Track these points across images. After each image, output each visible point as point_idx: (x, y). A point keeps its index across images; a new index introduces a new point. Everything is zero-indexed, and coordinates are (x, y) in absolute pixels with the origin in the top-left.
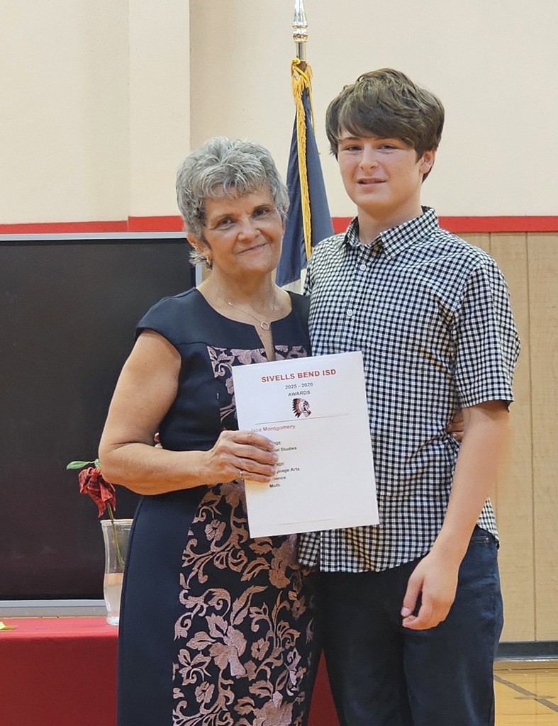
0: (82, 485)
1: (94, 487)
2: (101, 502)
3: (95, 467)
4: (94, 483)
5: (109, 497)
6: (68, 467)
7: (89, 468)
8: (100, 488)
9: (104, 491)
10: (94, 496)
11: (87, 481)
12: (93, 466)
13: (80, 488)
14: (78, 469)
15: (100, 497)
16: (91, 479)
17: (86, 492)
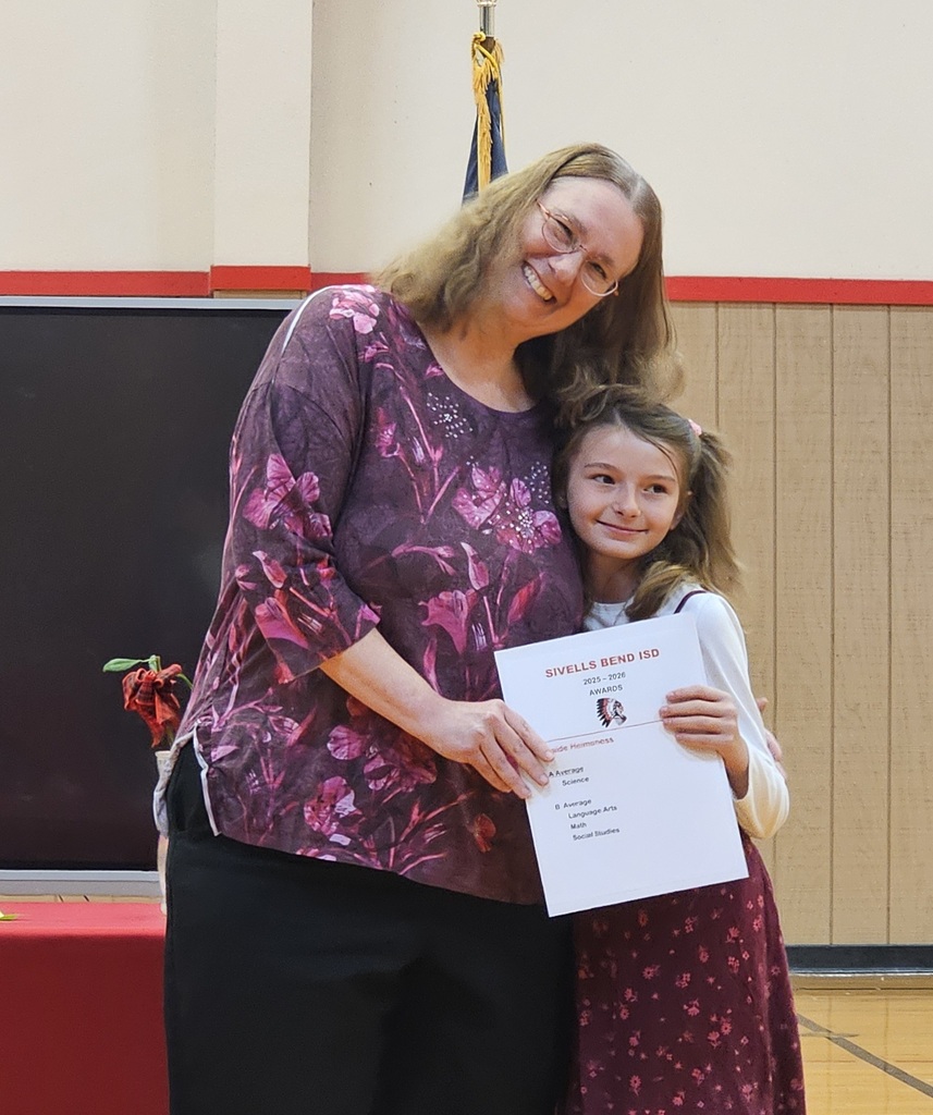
0: (127, 697)
1: (145, 699)
2: (157, 725)
3: (148, 669)
4: (147, 693)
5: (168, 716)
6: (106, 668)
7: (139, 671)
8: (154, 702)
9: (160, 706)
10: (146, 713)
11: (135, 691)
12: (147, 667)
13: (124, 701)
14: (123, 671)
15: (155, 716)
16: (142, 688)
17: (134, 708)
